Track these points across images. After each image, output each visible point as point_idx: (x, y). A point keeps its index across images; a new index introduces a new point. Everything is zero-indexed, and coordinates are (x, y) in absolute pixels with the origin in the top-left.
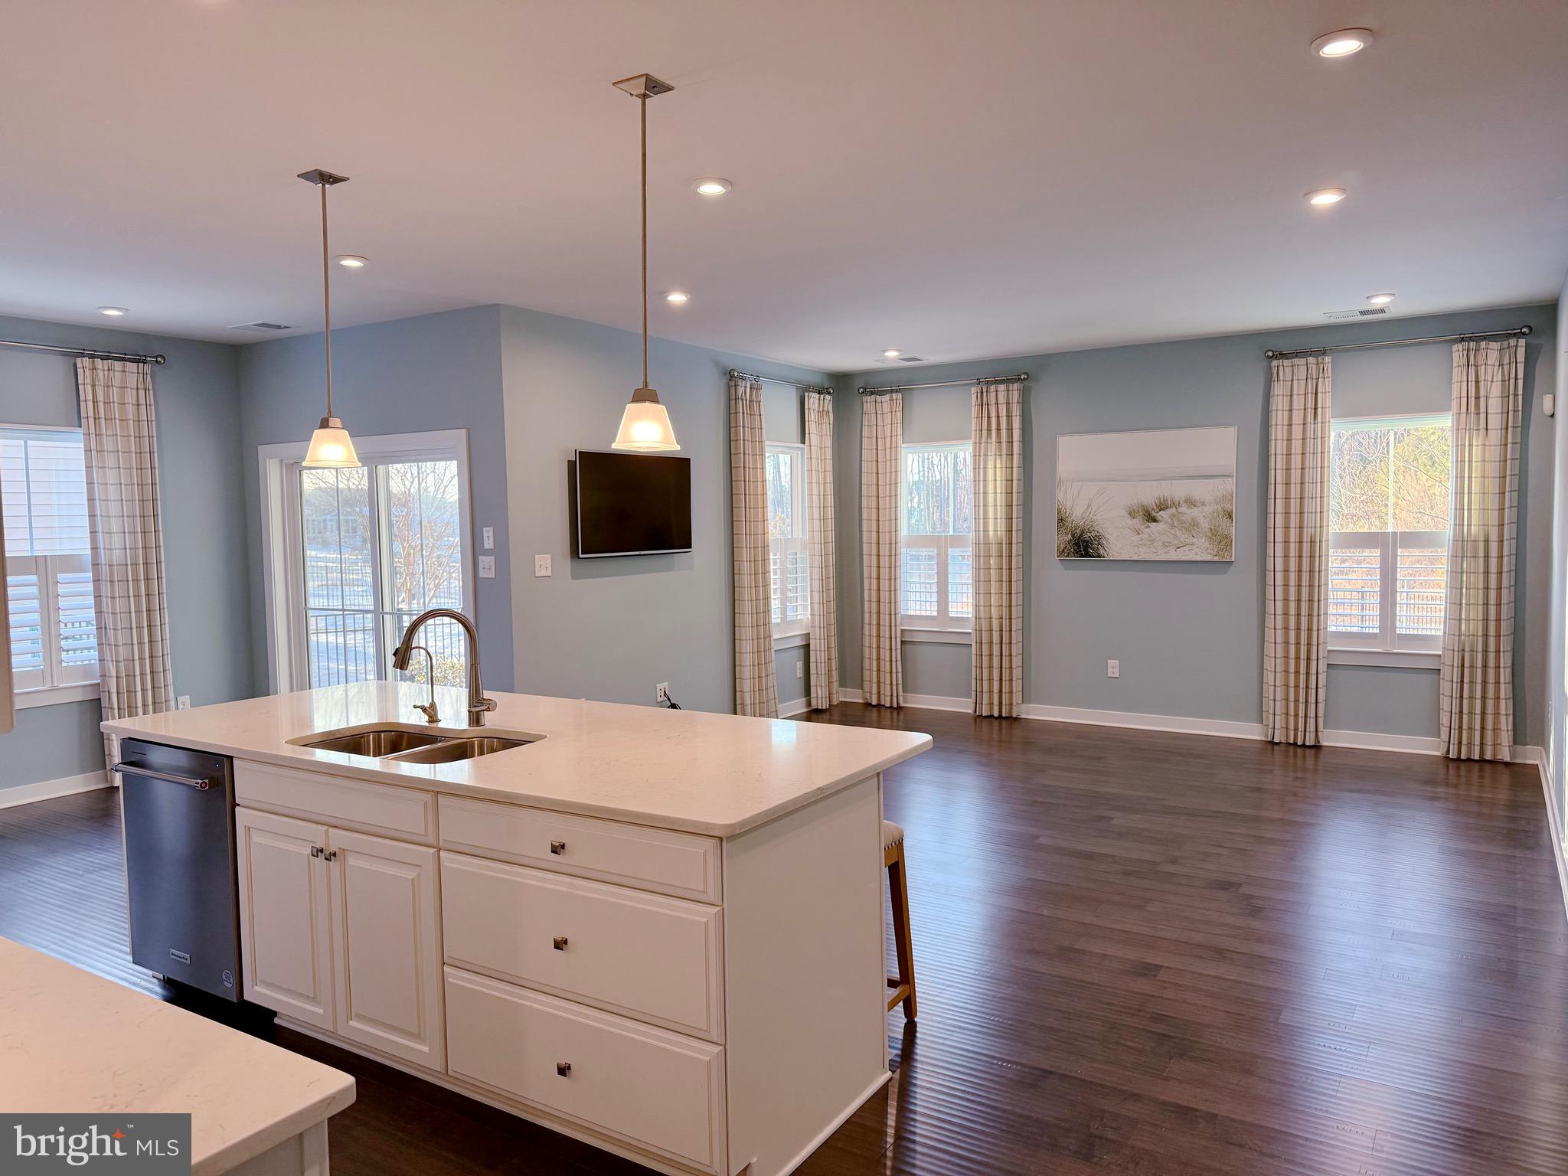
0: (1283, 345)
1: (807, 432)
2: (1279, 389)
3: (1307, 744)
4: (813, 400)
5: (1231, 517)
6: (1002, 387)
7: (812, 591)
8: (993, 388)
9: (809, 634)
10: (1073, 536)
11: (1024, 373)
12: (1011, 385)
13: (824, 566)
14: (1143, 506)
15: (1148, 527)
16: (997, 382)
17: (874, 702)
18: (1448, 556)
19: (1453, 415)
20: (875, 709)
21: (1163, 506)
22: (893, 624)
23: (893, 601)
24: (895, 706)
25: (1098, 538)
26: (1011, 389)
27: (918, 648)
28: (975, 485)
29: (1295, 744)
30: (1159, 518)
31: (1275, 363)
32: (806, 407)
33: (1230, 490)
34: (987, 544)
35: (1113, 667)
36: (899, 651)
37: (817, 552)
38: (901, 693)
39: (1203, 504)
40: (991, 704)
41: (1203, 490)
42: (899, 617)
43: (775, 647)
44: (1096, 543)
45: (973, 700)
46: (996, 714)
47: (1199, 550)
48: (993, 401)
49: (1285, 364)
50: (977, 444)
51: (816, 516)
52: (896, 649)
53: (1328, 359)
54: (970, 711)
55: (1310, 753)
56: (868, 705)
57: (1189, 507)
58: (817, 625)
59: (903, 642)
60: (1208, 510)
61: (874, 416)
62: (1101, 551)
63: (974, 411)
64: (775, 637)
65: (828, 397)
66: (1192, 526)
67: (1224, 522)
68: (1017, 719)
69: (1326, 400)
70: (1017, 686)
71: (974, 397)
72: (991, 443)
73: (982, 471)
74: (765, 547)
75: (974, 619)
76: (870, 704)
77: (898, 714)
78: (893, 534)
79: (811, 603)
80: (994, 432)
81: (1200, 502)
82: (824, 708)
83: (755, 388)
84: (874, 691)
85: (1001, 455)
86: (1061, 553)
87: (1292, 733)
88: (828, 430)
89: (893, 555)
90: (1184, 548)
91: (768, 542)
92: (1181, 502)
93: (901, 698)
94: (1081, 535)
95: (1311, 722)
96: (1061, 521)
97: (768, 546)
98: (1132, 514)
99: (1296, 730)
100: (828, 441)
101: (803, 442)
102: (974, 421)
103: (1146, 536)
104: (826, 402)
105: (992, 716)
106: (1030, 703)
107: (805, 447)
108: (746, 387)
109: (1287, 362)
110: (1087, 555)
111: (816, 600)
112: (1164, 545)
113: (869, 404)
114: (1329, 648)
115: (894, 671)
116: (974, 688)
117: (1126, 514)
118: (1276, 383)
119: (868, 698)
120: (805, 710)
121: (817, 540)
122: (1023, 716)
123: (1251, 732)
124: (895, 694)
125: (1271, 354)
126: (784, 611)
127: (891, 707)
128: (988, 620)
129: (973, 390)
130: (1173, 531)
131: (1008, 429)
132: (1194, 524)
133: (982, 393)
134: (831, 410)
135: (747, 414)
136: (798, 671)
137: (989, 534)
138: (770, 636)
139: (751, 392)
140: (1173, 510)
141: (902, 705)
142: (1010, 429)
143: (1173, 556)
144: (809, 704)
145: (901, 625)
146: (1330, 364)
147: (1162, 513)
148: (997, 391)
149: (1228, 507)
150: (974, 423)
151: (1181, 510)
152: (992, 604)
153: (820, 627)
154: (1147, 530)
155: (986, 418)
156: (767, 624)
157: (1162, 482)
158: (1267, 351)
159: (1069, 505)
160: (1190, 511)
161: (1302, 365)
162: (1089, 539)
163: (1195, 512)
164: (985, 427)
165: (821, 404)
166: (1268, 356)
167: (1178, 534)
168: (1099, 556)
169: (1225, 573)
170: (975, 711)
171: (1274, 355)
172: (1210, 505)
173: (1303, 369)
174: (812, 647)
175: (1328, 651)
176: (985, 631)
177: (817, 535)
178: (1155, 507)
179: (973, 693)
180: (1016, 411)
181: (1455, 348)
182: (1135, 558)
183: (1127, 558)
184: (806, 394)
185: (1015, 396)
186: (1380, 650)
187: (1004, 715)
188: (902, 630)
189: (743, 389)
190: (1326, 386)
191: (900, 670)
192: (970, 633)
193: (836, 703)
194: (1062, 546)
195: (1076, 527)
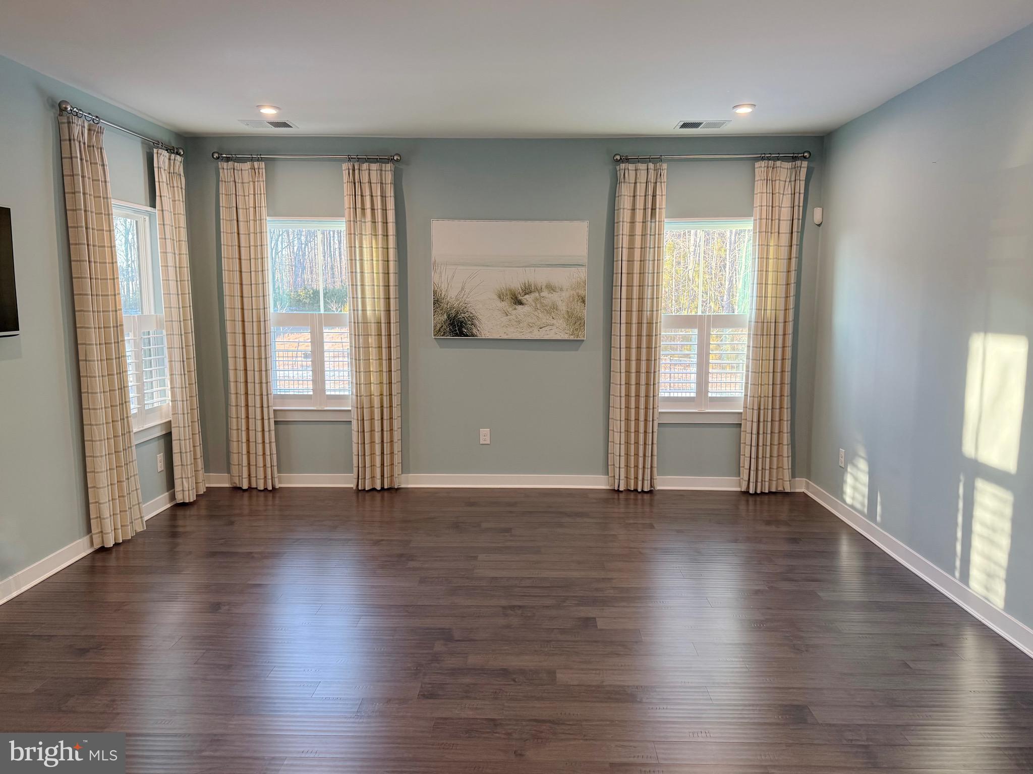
0: (626, 151)
1: (158, 193)
2: (625, 190)
3: (646, 490)
4: (162, 159)
5: (584, 302)
6: (374, 166)
7: (171, 375)
8: (365, 166)
9: (171, 421)
10: (448, 316)
11: (397, 154)
12: (384, 165)
13: (183, 347)
14: (510, 290)
15: (515, 309)
16: (370, 160)
17: (245, 487)
18: (749, 335)
19: (755, 220)
20: (246, 494)
21: (527, 291)
22: (265, 405)
23: (264, 381)
24: (270, 488)
25: (472, 318)
26: (384, 169)
27: (292, 427)
28: (351, 264)
29: (636, 490)
30: (524, 301)
31: (623, 166)
32: (155, 165)
33: (583, 277)
34: (365, 322)
35: (485, 435)
36: (273, 433)
37: (176, 331)
38: (276, 474)
39: (561, 290)
40: (373, 477)
41: (561, 277)
42: (271, 397)
43: (135, 442)
44: (470, 323)
45: (355, 475)
46: (379, 488)
47: (558, 330)
48: (365, 179)
49: (629, 168)
50: (353, 222)
51: (173, 290)
52: (269, 431)
53: (665, 166)
54: (352, 485)
55: (646, 497)
56: (237, 489)
57: (550, 293)
58: (180, 412)
59: (276, 422)
60: (565, 295)
61: (232, 184)
62: (475, 331)
63: (347, 189)
64: (135, 430)
65: (179, 158)
66: (553, 309)
67: (578, 306)
68: (398, 489)
69: (662, 202)
70: (397, 459)
71: (345, 173)
72: (365, 222)
73: (357, 250)
74: (118, 326)
75: (354, 397)
76: (240, 488)
77: (274, 497)
78: (262, 311)
79: (171, 388)
80: (368, 212)
81: (559, 288)
82: (192, 500)
83: (94, 130)
84: (245, 475)
85: (376, 235)
86: (437, 332)
87: (632, 482)
88: (180, 196)
89: (262, 333)
90: (546, 329)
91: (121, 321)
92: (543, 287)
93: (276, 480)
94: (456, 316)
95: (648, 471)
96: (437, 302)
97: (122, 325)
98: (501, 297)
99: (636, 478)
100: (181, 208)
101: (153, 205)
102: (346, 199)
103: (513, 317)
104: (178, 163)
105: (374, 489)
106: (409, 473)
107: (157, 211)
108: (83, 127)
109: (631, 167)
110: (462, 334)
111: (178, 384)
112: (530, 326)
113: (226, 171)
114: (660, 410)
115: (268, 453)
116: (355, 464)
117: (496, 297)
118: (623, 184)
119: (237, 482)
120: (169, 506)
121: (175, 317)
122: (403, 486)
123: (598, 482)
124: (269, 477)
125: (618, 157)
126: (141, 400)
127: (266, 489)
128: (368, 398)
129: (345, 166)
130: (536, 313)
131: (383, 210)
132: (555, 307)
133: (354, 170)
134: (182, 174)
135: (87, 161)
136: (159, 464)
137: (366, 313)
138: (129, 432)
139: (89, 134)
140: (537, 294)
141: (277, 486)
142: (384, 210)
143: (537, 335)
144: (173, 497)
145: (275, 405)
146: (666, 171)
147: (527, 296)
148: (369, 170)
149: (581, 292)
150: (347, 202)
151: (542, 294)
152: (372, 382)
153: (184, 414)
154: (514, 312)
155: (360, 197)
156: (125, 418)
157: (526, 268)
158: (614, 156)
159: (444, 286)
160: (550, 295)
161: (643, 170)
162: (463, 319)
163: (555, 297)
164: (359, 205)
165: (172, 164)
166: (617, 159)
167: (540, 315)
168: (473, 335)
169: (577, 350)
170: (358, 485)
171: (621, 158)
172: (567, 290)
173: (644, 173)
174: (174, 437)
175: (659, 413)
176: (366, 408)
177: (175, 312)
178: (521, 292)
179: (355, 470)
180: (390, 192)
181: (757, 165)
182: (505, 337)
183: (497, 337)
184: (155, 150)
185: (389, 177)
186: (696, 411)
187: (386, 487)
188: (274, 410)
189: (79, 128)
190: (661, 190)
191: (274, 451)
192: (349, 411)
193: (202, 493)
194: (439, 326)
195: (452, 308)
